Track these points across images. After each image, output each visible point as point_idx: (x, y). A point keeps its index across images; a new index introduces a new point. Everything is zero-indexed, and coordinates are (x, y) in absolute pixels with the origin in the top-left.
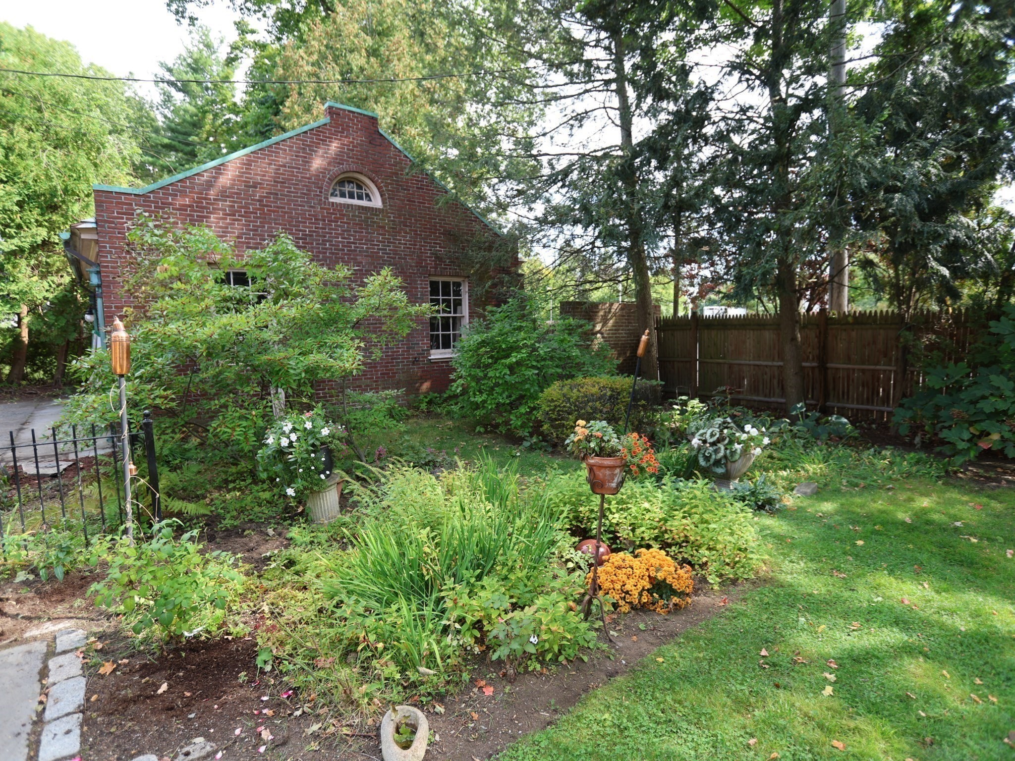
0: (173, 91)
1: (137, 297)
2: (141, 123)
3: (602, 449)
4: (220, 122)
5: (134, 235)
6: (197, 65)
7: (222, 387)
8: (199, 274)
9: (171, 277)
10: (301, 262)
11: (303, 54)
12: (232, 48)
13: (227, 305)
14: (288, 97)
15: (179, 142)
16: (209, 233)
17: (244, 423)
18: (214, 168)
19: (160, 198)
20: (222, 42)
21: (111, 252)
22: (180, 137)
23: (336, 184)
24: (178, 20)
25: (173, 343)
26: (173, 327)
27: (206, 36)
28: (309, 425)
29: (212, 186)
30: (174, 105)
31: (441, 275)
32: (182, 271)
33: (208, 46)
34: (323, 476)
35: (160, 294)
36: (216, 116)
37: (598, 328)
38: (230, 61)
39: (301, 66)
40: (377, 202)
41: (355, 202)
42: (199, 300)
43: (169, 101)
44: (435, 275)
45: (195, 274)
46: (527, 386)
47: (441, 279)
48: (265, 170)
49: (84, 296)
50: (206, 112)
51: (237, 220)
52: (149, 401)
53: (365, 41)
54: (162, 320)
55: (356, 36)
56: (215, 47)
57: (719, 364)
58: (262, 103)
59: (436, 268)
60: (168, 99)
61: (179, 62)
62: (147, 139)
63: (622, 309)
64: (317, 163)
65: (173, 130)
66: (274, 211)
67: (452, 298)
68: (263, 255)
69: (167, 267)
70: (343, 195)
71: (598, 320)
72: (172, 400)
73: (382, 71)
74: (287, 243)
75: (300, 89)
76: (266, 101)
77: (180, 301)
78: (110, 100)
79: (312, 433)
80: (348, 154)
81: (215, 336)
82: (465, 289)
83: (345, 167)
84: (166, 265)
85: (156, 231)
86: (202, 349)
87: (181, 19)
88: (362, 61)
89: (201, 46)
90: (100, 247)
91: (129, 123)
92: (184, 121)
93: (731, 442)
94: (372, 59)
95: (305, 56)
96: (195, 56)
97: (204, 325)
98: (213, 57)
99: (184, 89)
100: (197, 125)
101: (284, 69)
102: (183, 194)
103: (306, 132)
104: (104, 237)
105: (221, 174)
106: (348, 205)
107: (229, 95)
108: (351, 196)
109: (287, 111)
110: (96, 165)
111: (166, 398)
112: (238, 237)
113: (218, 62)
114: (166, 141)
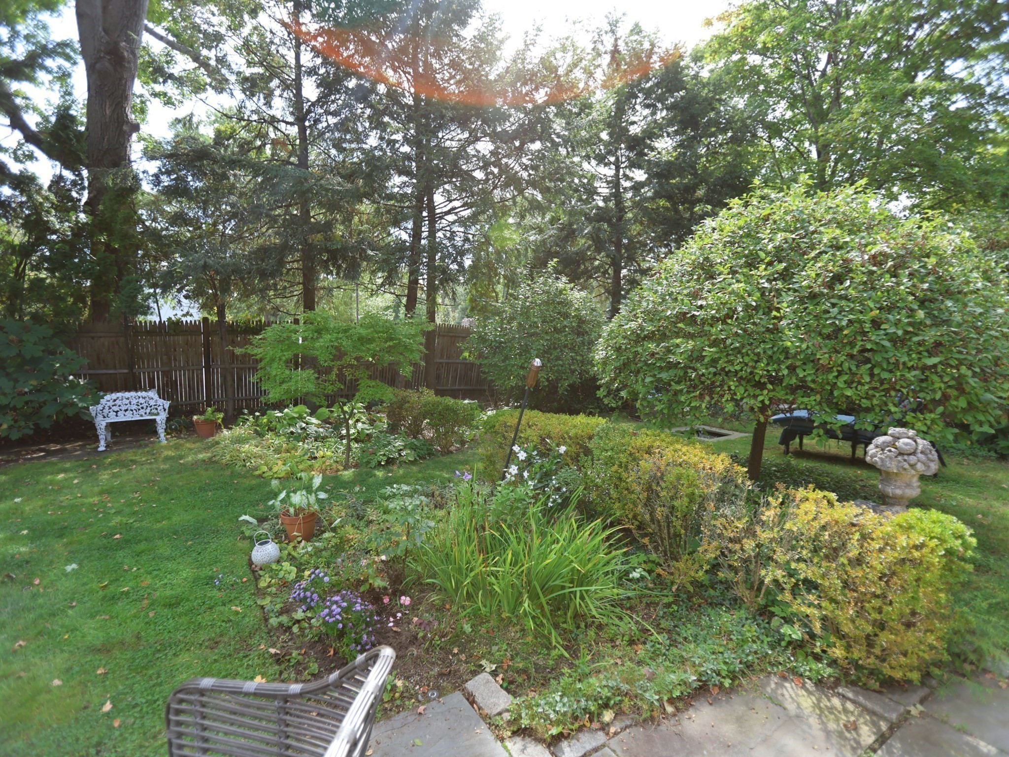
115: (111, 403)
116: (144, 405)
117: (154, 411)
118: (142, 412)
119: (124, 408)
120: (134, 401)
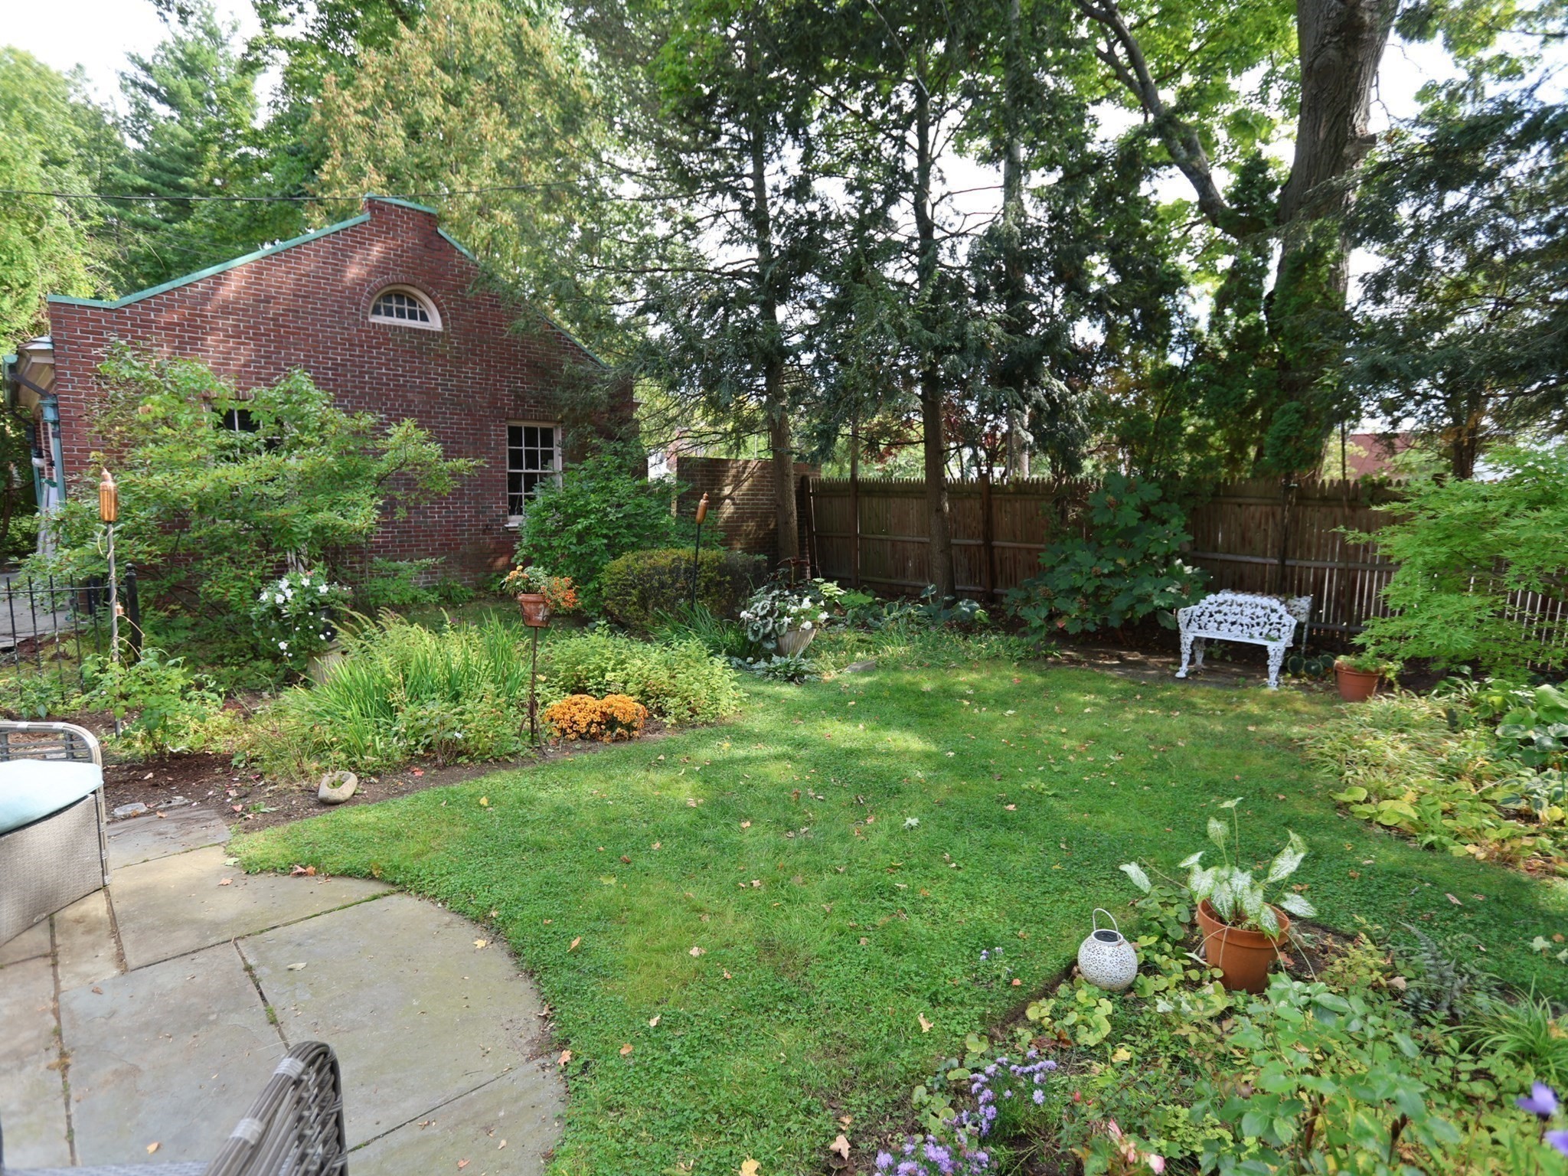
0: (153, 102)
1: (110, 440)
2: (98, 150)
3: (529, 588)
4: (231, 156)
5: (107, 367)
6: (193, 63)
7: (217, 546)
8: (190, 418)
9: (155, 420)
10: (318, 404)
11: (349, 99)
12: (251, 48)
13: (227, 454)
14: (327, 158)
15: (163, 184)
16: (203, 368)
17: (240, 584)
18: (212, 276)
19: (139, 314)
20: (234, 29)
21: (72, 381)
22: (166, 177)
23: (379, 300)
24: (161, 14)
25: (158, 496)
26: (158, 479)
27: (209, 17)
28: (306, 582)
29: (209, 299)
30: (154, 123)
31: (523, 419)
32: (170, 413)
33: (211, 34)
34: (322, 637)
35: (141, 438)
36: (224, 147)
37: (727, 491)
38: (249, 67)
39: (346, 116)
40: (435, 323)
41: (406, 322)
42: (190, 446)
43: (145, 116)
44: (515, 419)
45: (185, 417)
46: (595, 558)
47: (523, 424)
48: (283, 280)
49: (16, 428)
50: (208, 141)
51: (243, 344)
52: (131, 557)
53: (442, 81)
54: (144, 470)
55: (431, 73)
56: (224, 36)
57: (881, 540)
58: (293, 154)
59: (516, 410)
60: (144, 113)
61: (162, 53)
62: (106, 177)
63: (762, 468)
64: (353, 272)
65: (152, 165)
66: (293, 334)
67: (539, 448)
68: (272, 395)
69: (152, 406)
70: (389, 313)
71: (727, 482)
72: (156, 556)
73: (465, 129)
74: (303, 380)
75: (345, 146)
76: (299, 151)
77: (166, 449)
78: (44, 112)
79: (311, 591)
80: (395, 261)
81: (207, 490)
82: (558, 437)
83: (391, 277)
84: (149, 406)
85: (135, 363)
86: (192, 503)
87: (166, 13)
88: (438, 111)
89: (200, 34)
90: (57, 374)
91: (78, 148)
92: (171, 150)
93: (781, 616)
94: (452, 109)
95: (353, 102)
96: (190, 49)
97: (194, 476)
98: (221, 51)
99: (171, 99)
100: (193, 159)
101: (322, 114)
102: (170, 308)
103: (337, 233)
104: (64, 361)
105: (221, 284)
106: (395, 327)
107: (247, 118)
108: (401, 314)
109: (325, 177)
110: (35, 241)
111: (150, 553)
112: (245, 366)
113: (228, 62)
114: (141, 182)
115: (1213, 608)
116: (1262, 620)
117: (1274, 633)
118: (1256, 631)
119: (1231, 619)
120: (1248, 611)
